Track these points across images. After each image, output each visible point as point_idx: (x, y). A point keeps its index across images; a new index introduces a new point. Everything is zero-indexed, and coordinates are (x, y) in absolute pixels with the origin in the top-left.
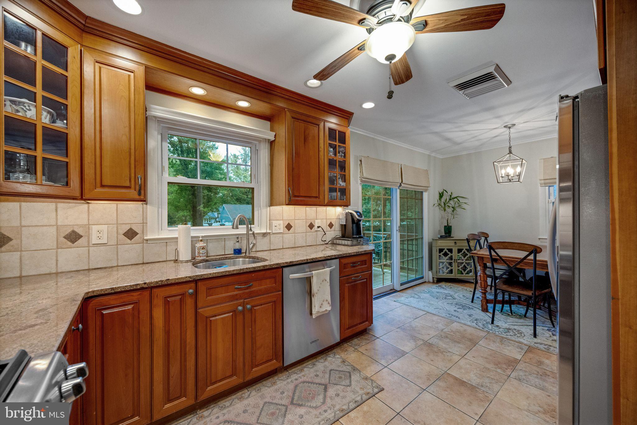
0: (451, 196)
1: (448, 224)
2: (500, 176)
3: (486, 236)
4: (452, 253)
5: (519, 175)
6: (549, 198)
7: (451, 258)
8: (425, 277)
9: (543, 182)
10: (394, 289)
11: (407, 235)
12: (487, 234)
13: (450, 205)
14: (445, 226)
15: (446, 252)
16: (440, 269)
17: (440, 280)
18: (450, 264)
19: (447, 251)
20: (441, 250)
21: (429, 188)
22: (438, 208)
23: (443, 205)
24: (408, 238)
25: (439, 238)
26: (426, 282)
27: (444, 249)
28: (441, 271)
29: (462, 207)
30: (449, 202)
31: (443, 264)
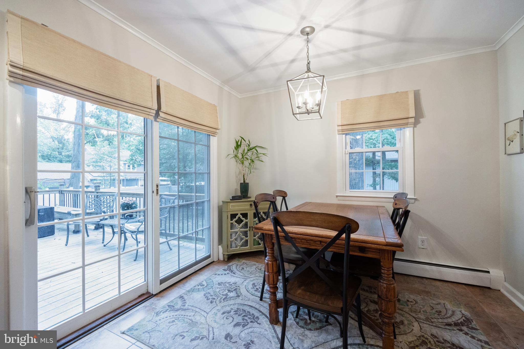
0: (249, 146)
1: (244, 181)
2: (297, 106)
3: (284, 195)
4: (247, 219)
5: (319, 105)
6: (346, 149)
7: (246, 225)
8: (213, 255)
9: (340, 128)
10: (148, 293)
11: (196, 195)
12: (285, 193)
13: (249, 158)
14: (241, 184)
15: (239, 217)
16: (231, 242)
17: (231, 258)
18: (245, 234)
19: (241, 216)
20: (233, 216)
21: (217, 131)
22: (234, 160)
23: (240, 156)
24: (196, 199)
25: (231, 200)
26: (214, 262)
27: (237, 214)
28: (233, 245)
29: (260, 159)
30: (247, 153)
31: (236, 234)
